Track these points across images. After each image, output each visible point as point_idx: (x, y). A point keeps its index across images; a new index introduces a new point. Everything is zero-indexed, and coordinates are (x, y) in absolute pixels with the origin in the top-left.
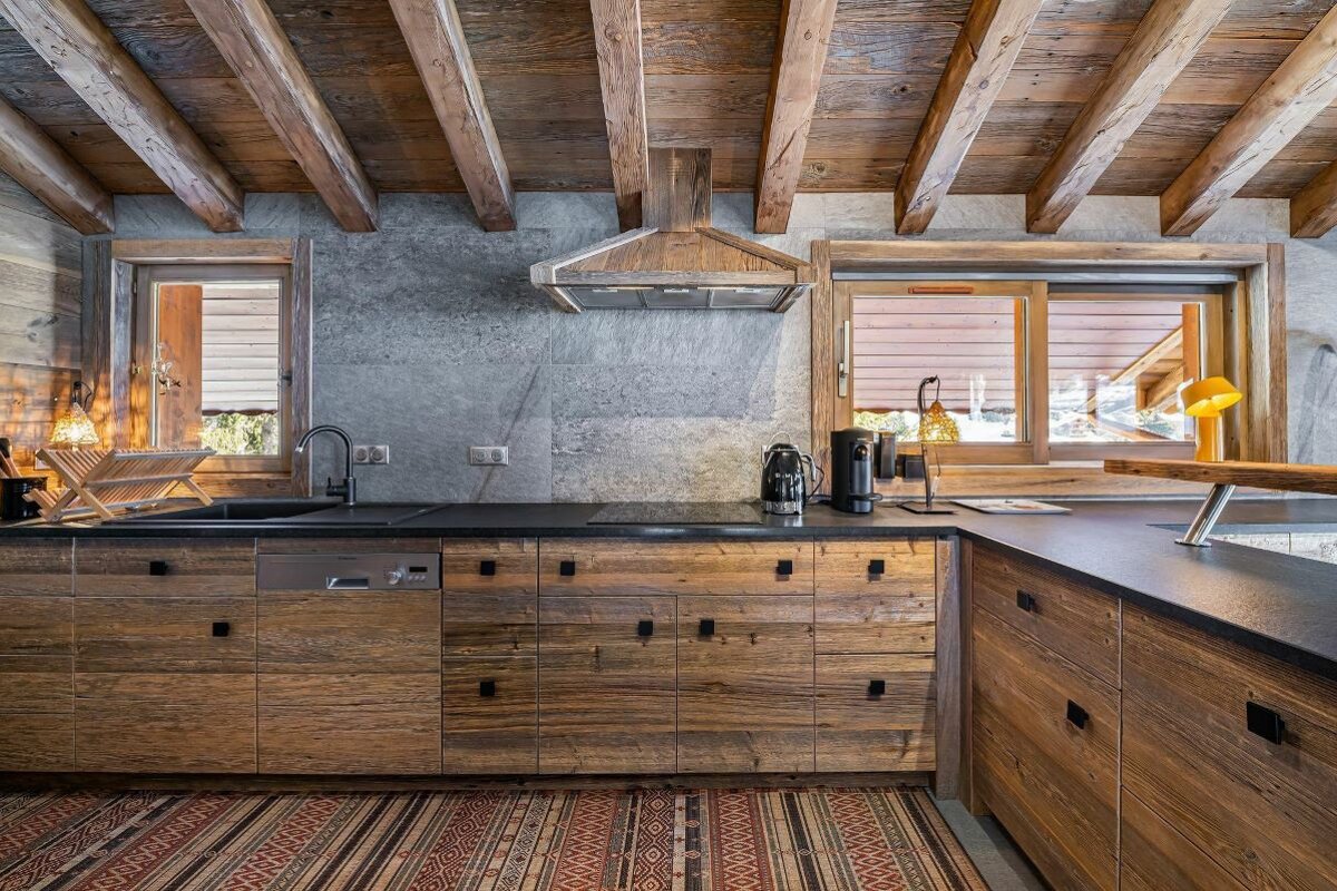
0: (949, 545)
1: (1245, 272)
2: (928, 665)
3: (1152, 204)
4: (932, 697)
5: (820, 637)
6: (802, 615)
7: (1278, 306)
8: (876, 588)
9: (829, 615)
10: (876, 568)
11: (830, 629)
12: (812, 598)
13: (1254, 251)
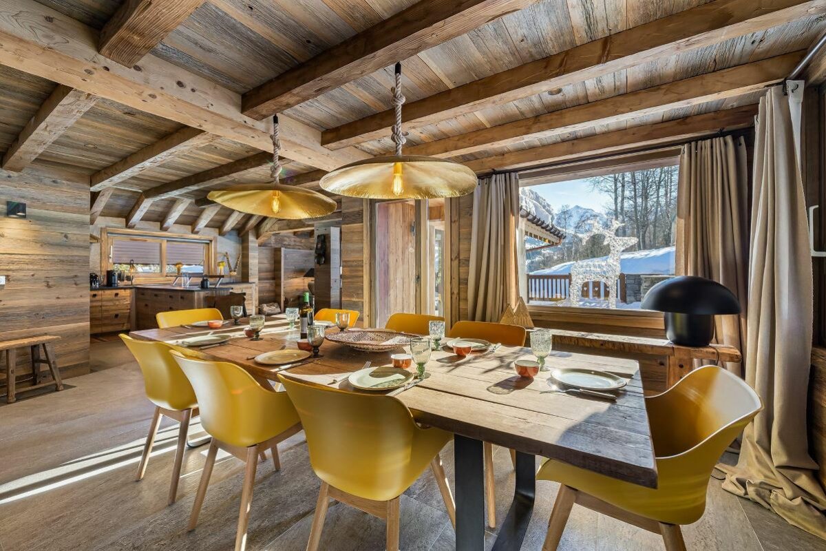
0: (134, 290)
1: (211, 241)
2: (129, 311)
3: (190, 227)
4: (129, 316)
5: (103, 308)
6: (99, 304)
7: (215, 248)
8: (117, 298)
9: (104, 303)
10: (117, 295)
11: (104, 306)
12: (101, 301)
13: (211, 237)
